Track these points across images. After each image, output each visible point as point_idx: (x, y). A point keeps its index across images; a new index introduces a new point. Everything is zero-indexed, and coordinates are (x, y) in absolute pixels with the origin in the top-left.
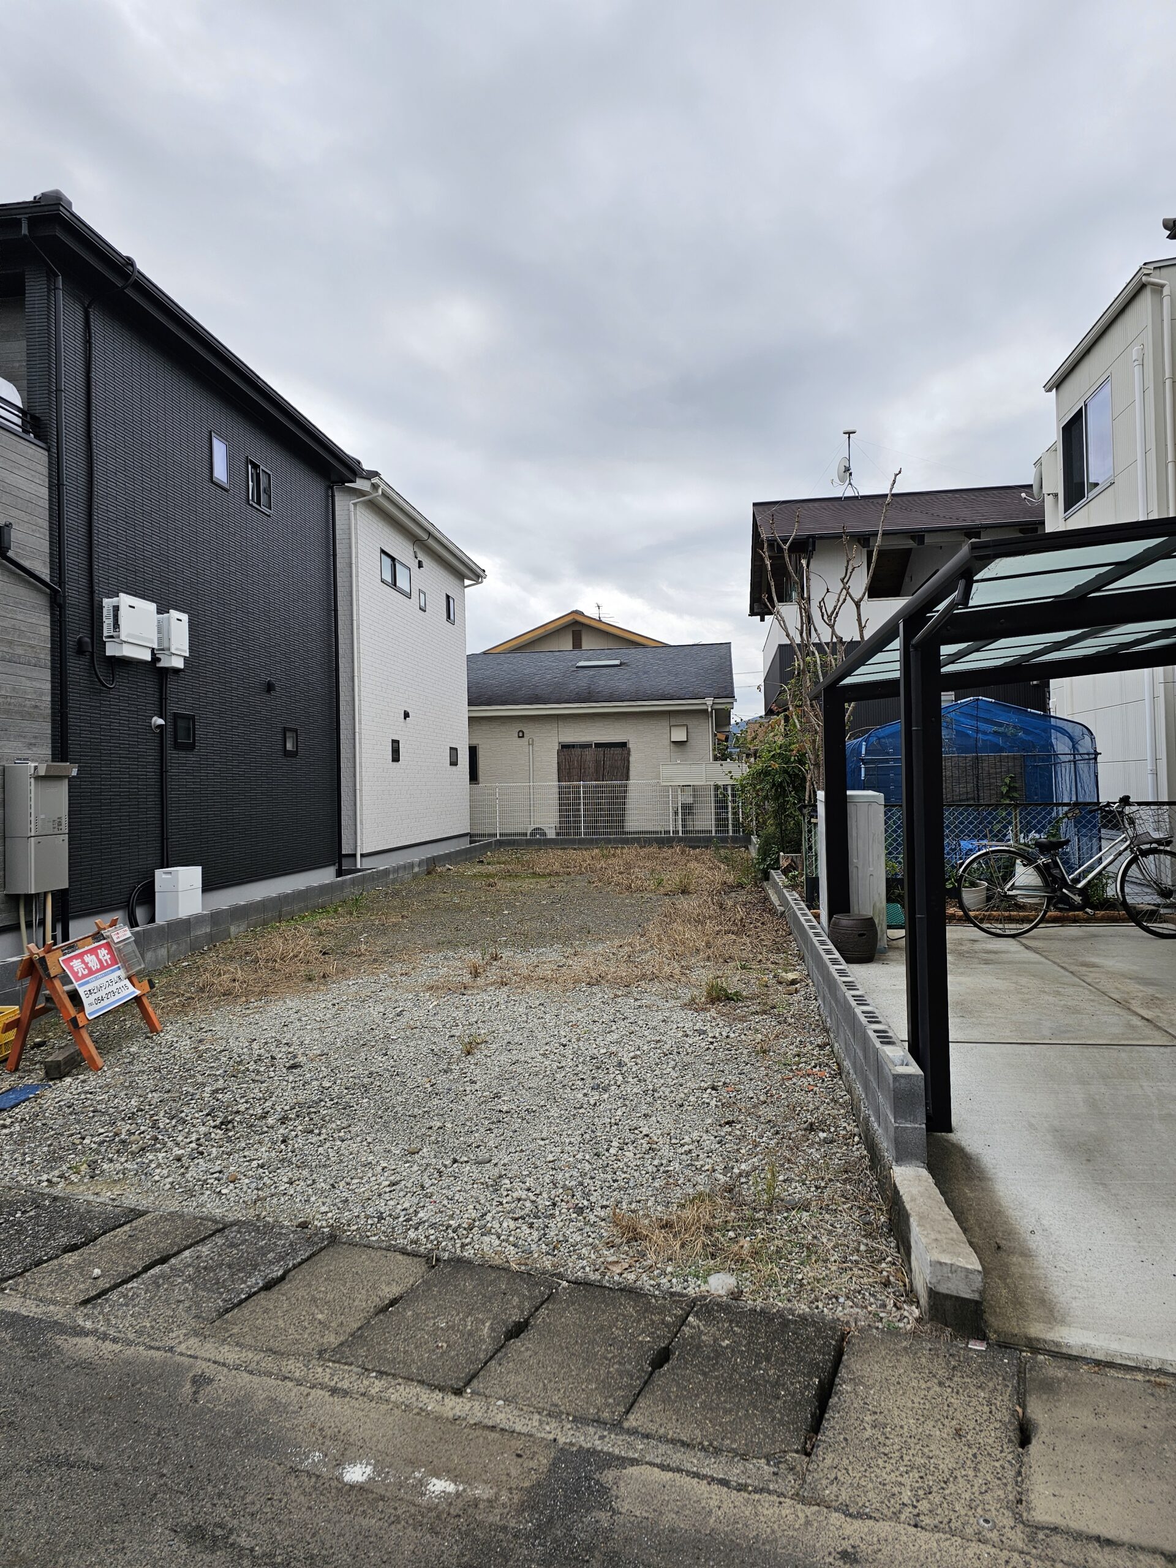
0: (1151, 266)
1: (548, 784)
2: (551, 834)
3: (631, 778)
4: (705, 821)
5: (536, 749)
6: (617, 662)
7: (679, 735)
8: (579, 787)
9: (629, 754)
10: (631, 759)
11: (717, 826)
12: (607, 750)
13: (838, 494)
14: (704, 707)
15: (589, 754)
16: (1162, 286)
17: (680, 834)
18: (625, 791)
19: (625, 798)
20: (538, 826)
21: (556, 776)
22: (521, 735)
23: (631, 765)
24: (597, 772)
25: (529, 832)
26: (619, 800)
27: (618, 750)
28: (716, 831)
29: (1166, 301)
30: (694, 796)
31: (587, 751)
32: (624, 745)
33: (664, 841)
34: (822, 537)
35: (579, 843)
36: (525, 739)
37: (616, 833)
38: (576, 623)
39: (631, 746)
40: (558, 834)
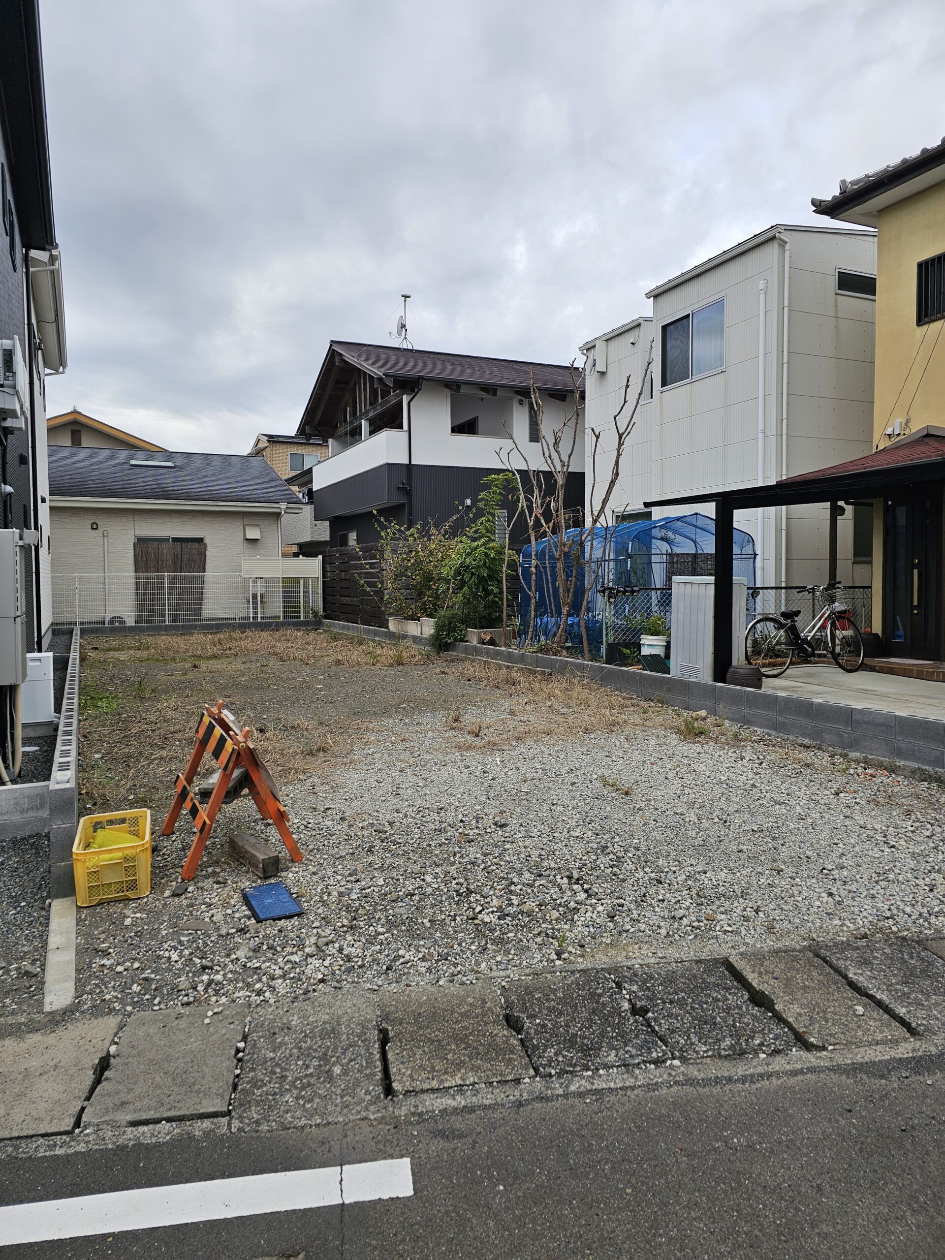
0: (783, 228)
1: (127, 574)
2: (130, 622)
3: (207, 570)
4: (275, 608)
5: (111, 541)
6: (170, 464)
7: (253, 533)
8: (164, 578)
9: (205, 549)
10: (208, 553)
11: (284, 612)
12: (184, 545)
13: (396, 345)
14: (278, 511)
15: (166, 549)
16: (786, 243)
17: (259, 620)
18: (203, 583)
19: (202, 588)
20: (116, 615)
21: (132, 568)
22: (95, 526)
23: (207, 559)
24: (175, 563)
25: (107, 620)
26: (197, 591)
27: (196, 545)
28: (284, 617)
29: (787, 253)
30: (266, 587)
31: (164, 545)
32: (200, 540)
33: (244, 626)
34: (429, 379)
35: (165, 630)
36: (98, 533)
37: (195, 620)
38: (75, 422)
39: (206, 541)
40: (136, 622)
